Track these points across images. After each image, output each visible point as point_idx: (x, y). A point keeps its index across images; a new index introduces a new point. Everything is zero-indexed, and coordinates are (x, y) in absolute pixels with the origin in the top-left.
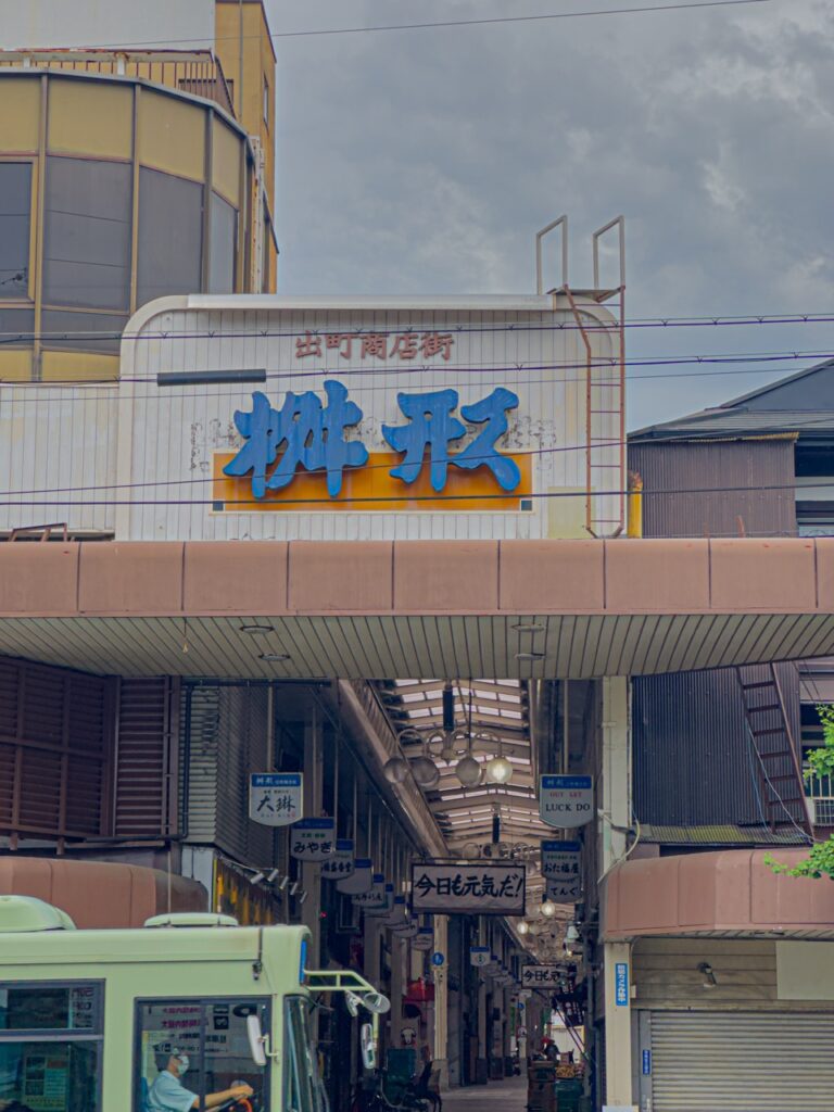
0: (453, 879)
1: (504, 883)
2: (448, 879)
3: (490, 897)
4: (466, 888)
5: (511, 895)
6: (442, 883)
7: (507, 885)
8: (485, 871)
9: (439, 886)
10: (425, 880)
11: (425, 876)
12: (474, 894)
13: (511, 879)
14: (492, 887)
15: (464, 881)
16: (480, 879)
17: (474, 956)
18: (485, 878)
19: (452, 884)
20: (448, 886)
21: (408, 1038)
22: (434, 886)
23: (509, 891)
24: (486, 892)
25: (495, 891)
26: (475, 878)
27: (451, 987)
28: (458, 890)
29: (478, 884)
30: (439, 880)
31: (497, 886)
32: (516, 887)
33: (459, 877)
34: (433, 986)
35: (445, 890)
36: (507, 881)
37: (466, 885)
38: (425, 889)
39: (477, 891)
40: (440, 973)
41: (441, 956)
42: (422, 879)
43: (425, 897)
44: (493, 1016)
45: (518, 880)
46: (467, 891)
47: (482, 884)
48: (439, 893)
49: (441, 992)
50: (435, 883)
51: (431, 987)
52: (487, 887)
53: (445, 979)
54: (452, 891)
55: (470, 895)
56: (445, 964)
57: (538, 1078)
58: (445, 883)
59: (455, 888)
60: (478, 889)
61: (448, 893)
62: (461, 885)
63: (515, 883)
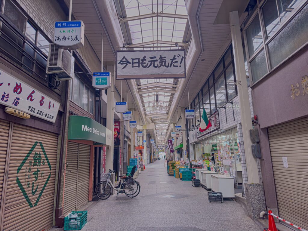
0: (141, 58)
1: (172, 60)
2: (139, 59)
3: (165, 68)
4: (149, 63)
5: (177, 66)
6: (135, 61)
7: (174, 61)
8: (160, 53)
9: (133, 63)
10: (124, 60)
11: (124, 57)
12: (155, 66)
13: (176, 57)
14: (165, 62)
15: (148, 59)
16: (158, 58)
17: (151, 141)
18: (161, 57)
19: (141, 61)
20: (138, 63)
21: (136, 156)
22: (130, 63)
23: (176, 64)
24: (161, 65)
25: (167, 65)
26: (155, 57)
27: (147, 147)
28: (144, 65)
29: (157, 60)
30: (133, 60)
31: (168, 62)
32: (179, 62)
33: (145, 57)
34: (144, 146)
35: (137, 65)
36: (174, 58)
37: (149, 61)
38: (125, 65)
39: (156, 65)
40: (145, 144)
41: (145, 141)
42: (123, 59)
43: (124, 69)
44: (154, 152)
45: (181, 58)
46: (150, 65)
47: (159, 61)
48: (133, 67)
49: (145, 147)
50: (131, 61)
51: (143, 147)
52: (162, 62)
53: (146, 145)
54: (141, 65)
55: (152, 66)
56: (146, 142)
57: (172, 165)
58: (137, 61)
59: (143, 63)
60: (157, 63)
61: (139, 66)
62: (146, 62)
63: (179, 59)
